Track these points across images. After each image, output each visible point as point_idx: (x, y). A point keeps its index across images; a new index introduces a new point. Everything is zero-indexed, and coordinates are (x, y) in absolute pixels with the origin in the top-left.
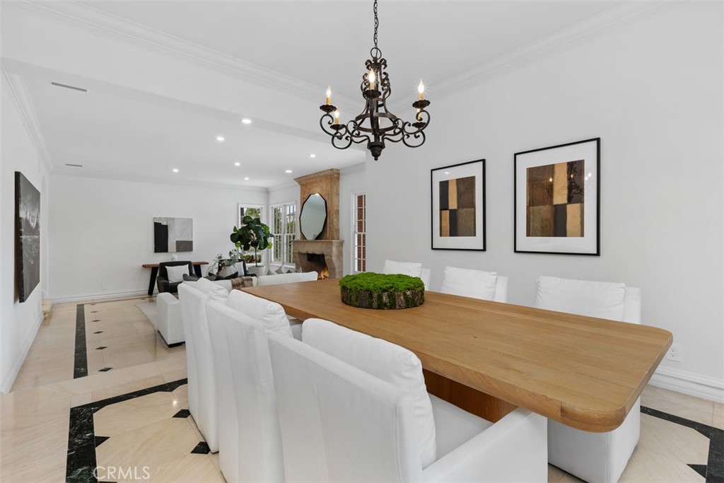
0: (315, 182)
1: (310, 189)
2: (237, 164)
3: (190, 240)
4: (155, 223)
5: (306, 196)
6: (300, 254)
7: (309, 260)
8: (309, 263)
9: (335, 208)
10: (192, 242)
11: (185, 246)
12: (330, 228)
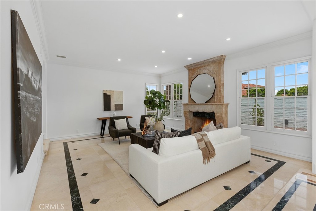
0: (202, 67)
1: (197, 72)
2: (163, 52)
3: (122, 104)
4: (104, 94)
5: (194, 76)
6: (190, 112)
7: (194, 116)
8: (194, 118)
9: (222, 82)
10: (123, 104)
11: (119, 107)
12: (217, 95)
